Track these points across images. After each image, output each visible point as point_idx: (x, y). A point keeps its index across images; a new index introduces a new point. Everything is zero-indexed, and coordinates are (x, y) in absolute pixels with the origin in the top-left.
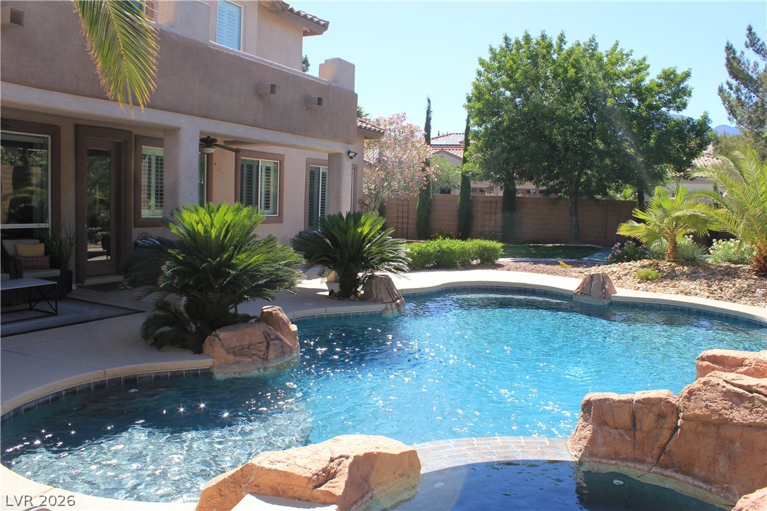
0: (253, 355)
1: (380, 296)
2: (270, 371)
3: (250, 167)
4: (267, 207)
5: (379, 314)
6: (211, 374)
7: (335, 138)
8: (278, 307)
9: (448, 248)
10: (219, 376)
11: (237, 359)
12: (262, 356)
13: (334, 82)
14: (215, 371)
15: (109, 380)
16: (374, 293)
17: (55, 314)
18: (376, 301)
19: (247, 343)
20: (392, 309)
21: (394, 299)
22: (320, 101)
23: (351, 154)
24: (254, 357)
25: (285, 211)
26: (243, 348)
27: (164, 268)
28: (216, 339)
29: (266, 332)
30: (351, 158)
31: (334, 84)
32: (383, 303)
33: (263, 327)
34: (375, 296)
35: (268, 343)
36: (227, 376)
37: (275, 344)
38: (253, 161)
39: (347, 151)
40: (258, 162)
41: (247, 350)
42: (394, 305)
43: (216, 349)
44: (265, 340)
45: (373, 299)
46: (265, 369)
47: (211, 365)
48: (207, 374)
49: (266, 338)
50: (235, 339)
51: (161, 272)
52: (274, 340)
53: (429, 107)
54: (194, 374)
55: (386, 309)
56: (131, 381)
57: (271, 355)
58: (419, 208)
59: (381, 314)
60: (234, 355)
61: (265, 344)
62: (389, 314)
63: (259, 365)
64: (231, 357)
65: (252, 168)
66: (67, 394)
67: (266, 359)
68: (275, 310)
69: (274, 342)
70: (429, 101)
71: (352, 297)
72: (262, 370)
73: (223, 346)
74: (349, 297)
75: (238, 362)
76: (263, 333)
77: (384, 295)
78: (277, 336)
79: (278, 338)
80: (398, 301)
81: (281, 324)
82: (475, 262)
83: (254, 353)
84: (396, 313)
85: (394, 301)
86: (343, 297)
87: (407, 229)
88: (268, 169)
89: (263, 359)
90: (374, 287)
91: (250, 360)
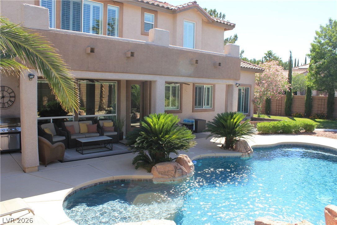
0: (169, 175)
1: (241, 149)
2: (176, 182)
3: (200, 88)
4: (208, 104)
5: (239, 157)
6: (152, 181)
7: (229, 78)
8: (185, 155)
9: (288, 124)
10: (155, 182)
11: (162, 176)
12: (172, 176)
13: (229, 54)
14: (153, 180)
15: (115, 180)
16: (238, 148)
17: (111, 150)
18: (239, 151)
19: (167, 170)
20: (245, 155)
21: (247, 151)
22: (220, 64)
23: (237, 85)
24: (169, 176)
25: (216, 106)
26: (165, 172)
27: (137, 140)
28: (155, 168)
29: (175, 166)
30: (237, 86)
31: (229, 56)
32: (242, 152)
33: (175, 164)
34: (238, 149)
35: (176, 170)
36: (158, 183)
37: (178, 171)
38: (201, 86)
39: (236, 83)
40: (203, 86)
41: (167, 173)
42: (247, 153)
43: (155, 172)
44: (174, 169)
45: (237, 150)
46: (174, 181)
47: (152, 177)
48: (151, 181)
49: (175, 169)
50: (162, 168)
51: (136, 142)
52: (178, 169)
53: (291, 55)
54: (146, 180)
55: (243, 155)
56: (123, 181)
57: (177, 175)
58: (286, 102)
59: (240, 157)
60: (162, 174)
61: (174, 171)
62: (244, 158)
63: (171, 179)
64: (160, 175)
65: (201, 89)
66: (99, 184)
67: (174, 177)
68: (183, 157)
69: (178, 170)
70: (291, 52)
71: (230, 149)
72: (172, 182)
73: (157, 171)
74: (228, 148)
75: (163, 177)
76: (174, 167)
77: (242, 149)
78: (180, 168)
79: (181, 169)
80: (249, 152)
81: (185, 162)
82: (302, 131)
83: (169, 174)
84: (248, 157)
85: (247, 152)
86: (226, 148)
87: (281, 111)
88: (208, 89)
89: (173, 177)
90: (238, 145)
91: (167, 177)
